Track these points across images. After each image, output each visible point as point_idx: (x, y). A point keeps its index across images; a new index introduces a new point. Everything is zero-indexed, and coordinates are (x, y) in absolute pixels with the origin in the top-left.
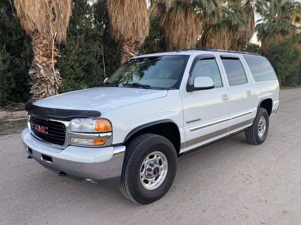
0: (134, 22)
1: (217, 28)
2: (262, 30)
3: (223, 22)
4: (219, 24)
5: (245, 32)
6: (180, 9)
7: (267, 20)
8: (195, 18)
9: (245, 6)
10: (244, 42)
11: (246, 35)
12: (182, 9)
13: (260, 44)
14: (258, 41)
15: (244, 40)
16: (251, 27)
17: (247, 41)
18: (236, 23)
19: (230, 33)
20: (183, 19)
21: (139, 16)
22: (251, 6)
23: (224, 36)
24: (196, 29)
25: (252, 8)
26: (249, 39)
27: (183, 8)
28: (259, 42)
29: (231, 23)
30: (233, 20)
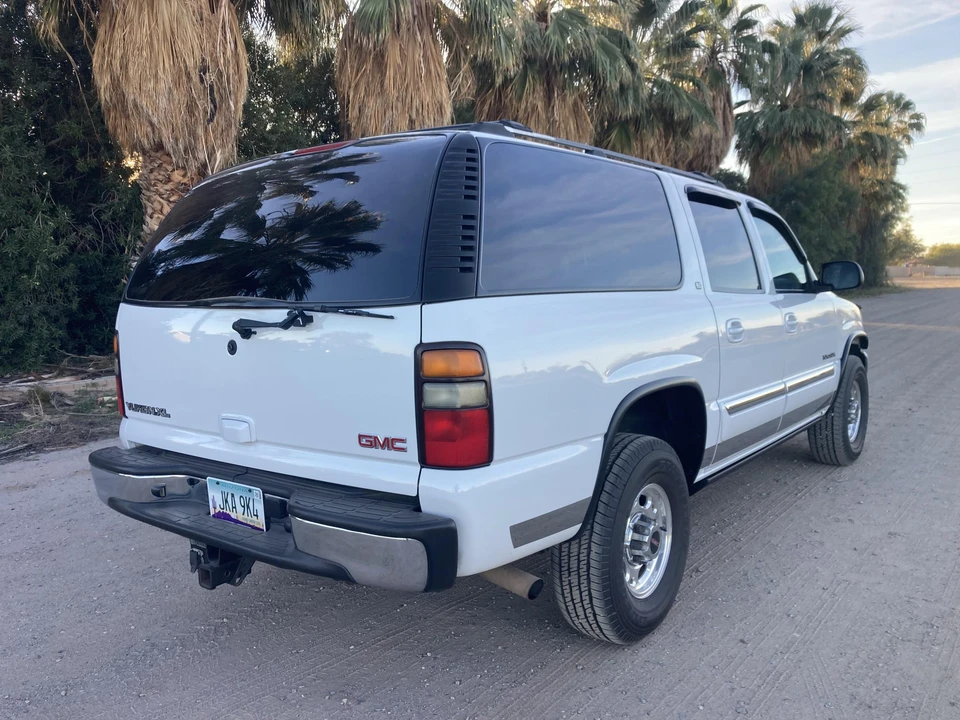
0: (414, 116)
1: (632, 129)
2: (749, 131)
3: (649, 112)
4: (637, 117)
5: (709, 140)
6: (533, 78)
7: (761, 103)
8: (575, 104)
9: (706, 66)
10: (706, 167)
11: (710, 148)
12: (536, 77)
13: (745, 171)
14: (741, 163)
15: (706, 161)
16: (724, 123)
17: (714, 165)
18: (685, 114)
19: (667, 143)
20: (540, 105)
21: (428, 99)
22: (721, 66)
23: (652, 153)
24: (578, 132)
25: (723, 71)
26: (719, 160)
27: (540, 72)
28: (743, 165)
29: (672, 115)
30: (676, 107)
